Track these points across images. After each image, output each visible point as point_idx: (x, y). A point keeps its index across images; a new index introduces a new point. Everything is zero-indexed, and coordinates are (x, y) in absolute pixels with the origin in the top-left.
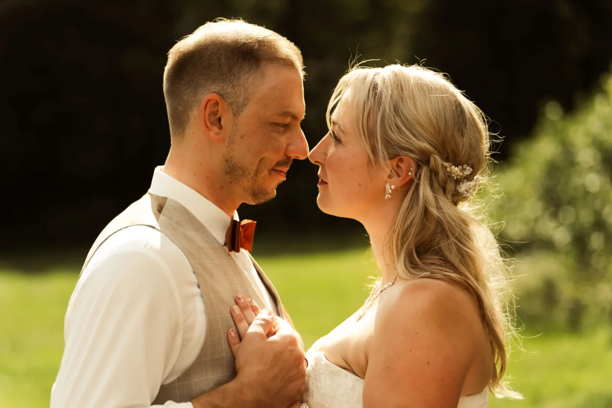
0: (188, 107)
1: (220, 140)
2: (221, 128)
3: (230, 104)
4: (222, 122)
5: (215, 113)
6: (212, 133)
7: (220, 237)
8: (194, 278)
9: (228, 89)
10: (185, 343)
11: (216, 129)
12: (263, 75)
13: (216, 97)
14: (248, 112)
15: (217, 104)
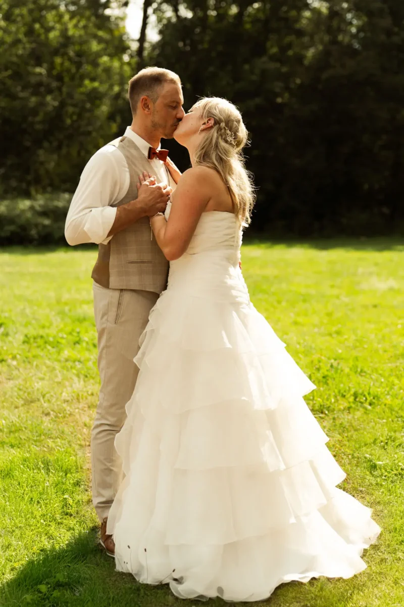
0: (136, 102)
1: (149, 114)
2: (149, 109)
3: (152, 99)
4: (150, 107)
5: (146, 104)
6: (146, 112)
7: (146, 154)
8: (127, 165)
9: (150, 93)
10: (120, 189)
11: (147, 110)
12: (163, 87)
13: (146, 97)
14: (159, 102)
15: (146, 100)
